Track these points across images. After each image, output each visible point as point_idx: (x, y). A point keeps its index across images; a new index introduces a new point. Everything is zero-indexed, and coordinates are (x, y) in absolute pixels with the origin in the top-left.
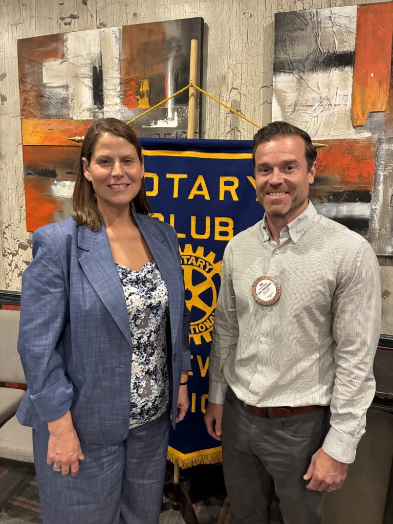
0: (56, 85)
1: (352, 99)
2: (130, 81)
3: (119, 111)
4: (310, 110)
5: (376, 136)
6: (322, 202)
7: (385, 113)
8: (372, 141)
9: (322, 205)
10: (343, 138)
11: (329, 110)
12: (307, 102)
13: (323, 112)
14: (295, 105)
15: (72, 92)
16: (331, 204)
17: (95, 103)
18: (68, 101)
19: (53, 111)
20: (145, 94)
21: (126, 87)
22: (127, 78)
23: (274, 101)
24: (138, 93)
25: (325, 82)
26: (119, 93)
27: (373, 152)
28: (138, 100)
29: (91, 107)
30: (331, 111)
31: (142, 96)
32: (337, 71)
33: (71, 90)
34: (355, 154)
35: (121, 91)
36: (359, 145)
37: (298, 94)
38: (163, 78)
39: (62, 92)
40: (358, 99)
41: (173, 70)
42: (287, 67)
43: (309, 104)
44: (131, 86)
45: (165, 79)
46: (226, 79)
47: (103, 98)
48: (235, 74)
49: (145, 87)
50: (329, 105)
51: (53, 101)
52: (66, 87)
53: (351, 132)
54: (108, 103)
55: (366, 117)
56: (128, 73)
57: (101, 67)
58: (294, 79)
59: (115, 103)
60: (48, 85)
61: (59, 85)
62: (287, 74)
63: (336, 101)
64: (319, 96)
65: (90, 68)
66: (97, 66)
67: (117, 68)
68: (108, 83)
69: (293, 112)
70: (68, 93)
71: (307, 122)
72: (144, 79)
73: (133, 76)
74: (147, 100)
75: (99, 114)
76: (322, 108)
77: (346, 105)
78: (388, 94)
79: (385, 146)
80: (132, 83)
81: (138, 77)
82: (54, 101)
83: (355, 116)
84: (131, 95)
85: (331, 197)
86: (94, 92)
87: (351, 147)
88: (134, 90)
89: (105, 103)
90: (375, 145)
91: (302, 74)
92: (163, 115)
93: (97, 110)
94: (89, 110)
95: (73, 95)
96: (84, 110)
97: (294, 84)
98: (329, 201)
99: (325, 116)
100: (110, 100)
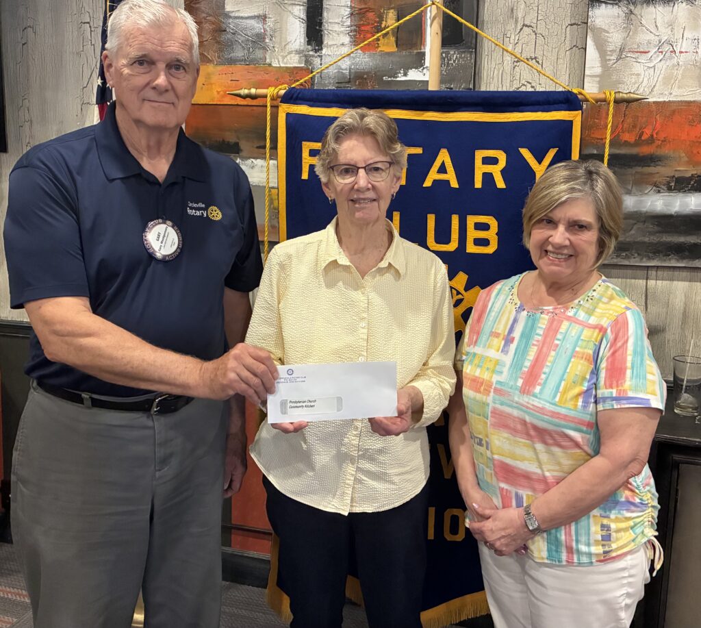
0: (246, 15)
2: (367, 11)
4: (643, 58)
6: (659, 192)
9: (658, 196)
10: (692, 100)
11: (671, 58)
12: (639, 47)
13: (663, 62)
14: (622, 50)
15: (272, 26)
16: (671, 194)
17: (309, 43)
18: (264, 38)
19: (239, 53)
20: (390, 32)
21: (361, 20)
22: (363, 6)
23: (590, 44)
24: (379, 29)
25: (666, 19)
26: (348, 29)
28: (379, 39)
29: (302, 48)
30: (675, 61)
32: (684, 4)
33: (270, 23)
35: (351, 26)
37: (625, 36)
39: (257, 26)
43: (642, 50)
44: (368, 19)
46: (515, 11)
47: (322, 35)
48: (528, 3)
49: (390, 21)
50: (671, 52)
51: (240, 39)
52: (263, 18)
54: (330, 43)
58: (621, 13)
59: (341, 43)
60: (233, 15)
61: (251, 15)
62: (610, 6)
63: (681, 47)
64: (657, 38)
68: (330, 13)
69: (618, 60)
70: (266, 27)
71: (638, 75)
72: (389, 9)
73: (371, 5)
74: (393, 39)
75: (314, 59)
76: (661, 57)
77: (697, 52)
80: (371, 15)
81: (380, 6)
82: (243, 39)
84: (368, 32)
85: (673, 184)
86: (308, 26)
88: (372, 24)
89: (325, 42)
91: (632, 7)
92: (418, 62)
93: (311, 53)
94: (298, 52)
95: (274, 31)
96: (290, 53)
97: (620, 21)
98: (670, 189)
99: (665, 67)
100: (333, 39)
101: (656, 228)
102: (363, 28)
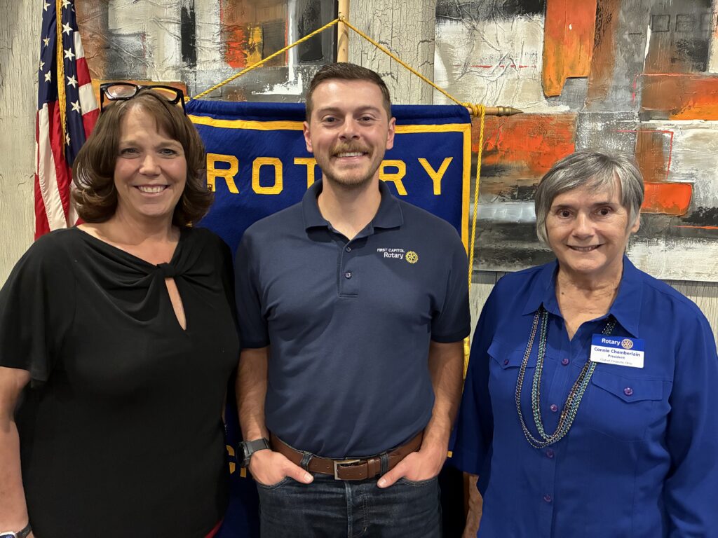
0: (127, 33)
1: (543, 59)
2: (235, 29)
3: (219, 70)
4: (486, 73)
5: (576, 111)
6: (504, 200)
7: (587, 80)
8: (571, 118)
9: (503, 205)
10: (532, 112)
11: (512, 72)
12: (482, 61)
13: (504, 76)
14: (466, 65)
15: (150, 43)
16: (515, 203)
17: (184, 59)
18: (145, 55)
19: (123, 70)
20: (256, 48)
21: (229, 37)
22: (231, 24)
23: (437, 59)
24: (247, 46)
25: (507, 35)
26: (218, 46)
27: (572, 133)
28: (246, 56)
29: (178, 64)
30: (515, 75)
31: (252, 50)
32: (523, 20)
33: (148, 40)
34: (548, 135)
35: (222, 43)
36: (553, 123)
37: (469, 50)
38: (282, 25)
39: (136, 43)
40: (552, 61)
41: (296, 15)
42: (454, 12)
43: (484, 64)
44: (236, 36)
45: (284, 28)
46: (371, 29)
47: (195, 52)
48: (383, 22)
49: (256, 38)
50: (512, 66)
51: (123, 55)
52: (142, 36)
53: (542, 104)
54: (203, 60)
55: (562, 85)
56: (231, 18)
57: (192, 9)
58: (465, 29)
59: (213, 59)
60: (115, 33)
61: (131, 33)
62: (454, 23)
63: (521, 62)
64: (498, 53)
65: (178, 9)
66: (188, 7)
67: (216, 10)
68: (203, 31)
69: (463, 74)
70: (145, 44)
71: (482, 88)
72: (255, 26)
73: (238, 22)
74: (259, 56)
75: (189, 74)
76: (502, 71)
77: (535, 67)
78: (592, 54)
79: (587, 125)
80: (238, 32)
81: (247, 24)
83: (548, 83)
84: (235, 48)
85: (516, 193)
86: (182, 43)
87: (543, 125)
88: (241, 41)
89: (199, 59)
90: (575, 123)
91: (475, 24)
92: (283, 77)
93: (186, 69)
94: (175, 68)
95: (152, 48)
96: (168, 69)
97: (464, 36)
98: (514, 198)
99: (506, 81)
100: (205, 55)
101: (502, 236)
102: (232, 45)
